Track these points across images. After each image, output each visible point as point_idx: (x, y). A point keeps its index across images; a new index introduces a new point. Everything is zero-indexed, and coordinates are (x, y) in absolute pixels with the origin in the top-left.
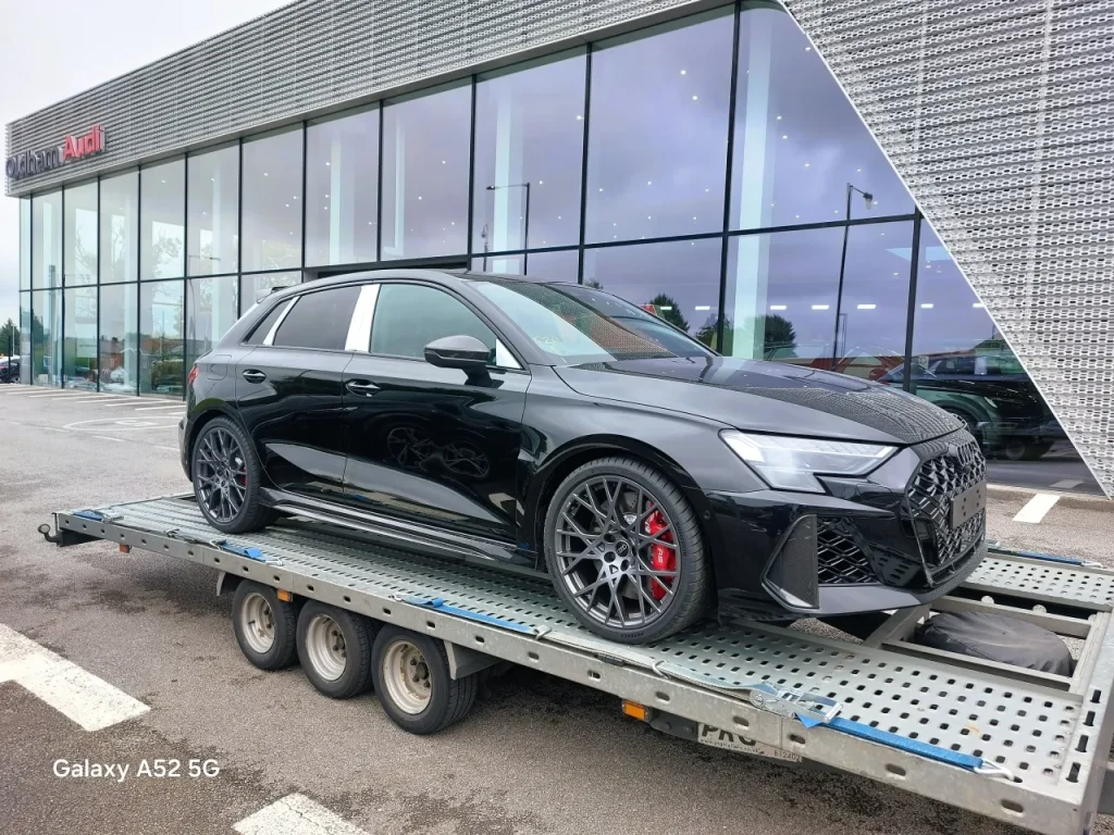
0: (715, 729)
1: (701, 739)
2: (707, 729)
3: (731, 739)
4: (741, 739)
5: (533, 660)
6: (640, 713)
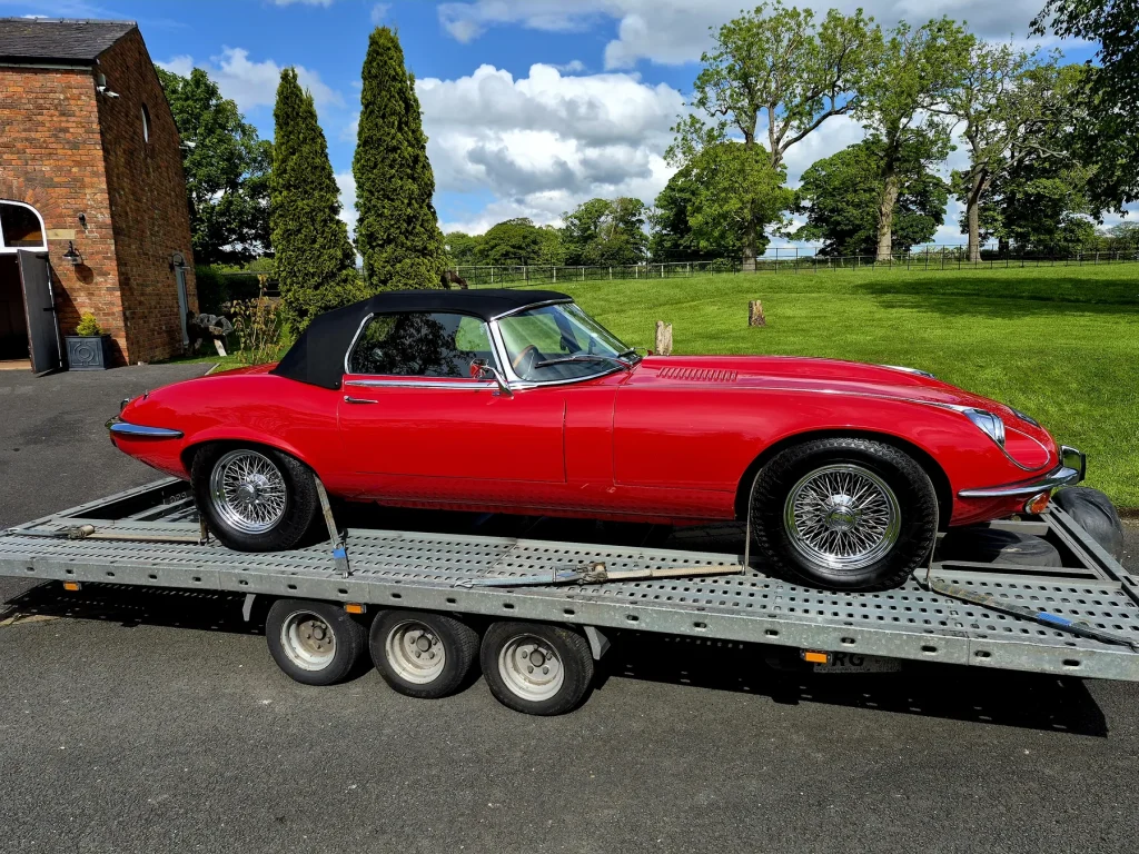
5: (699, 629)
6: (822, 659)
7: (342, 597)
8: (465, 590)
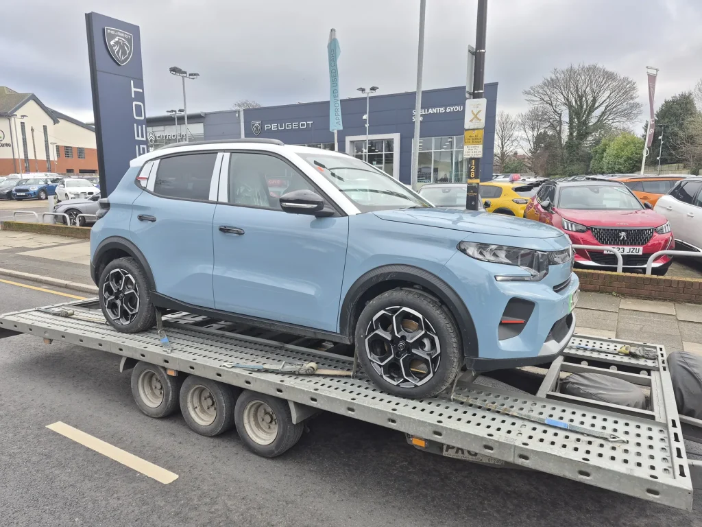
0: (453, 447)
1: (445, 454)
2: (449, 447)
3: (463, 453)
4: (469, 452)
5: (350, 412)
6: (422, 444)
7: (166, 365)
8: (226, 369)
